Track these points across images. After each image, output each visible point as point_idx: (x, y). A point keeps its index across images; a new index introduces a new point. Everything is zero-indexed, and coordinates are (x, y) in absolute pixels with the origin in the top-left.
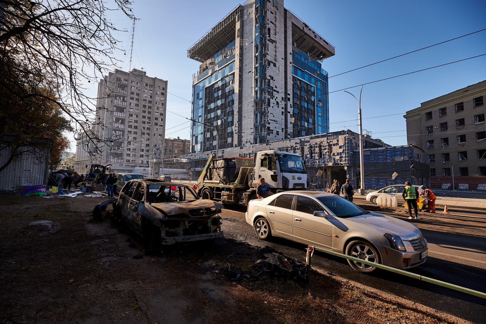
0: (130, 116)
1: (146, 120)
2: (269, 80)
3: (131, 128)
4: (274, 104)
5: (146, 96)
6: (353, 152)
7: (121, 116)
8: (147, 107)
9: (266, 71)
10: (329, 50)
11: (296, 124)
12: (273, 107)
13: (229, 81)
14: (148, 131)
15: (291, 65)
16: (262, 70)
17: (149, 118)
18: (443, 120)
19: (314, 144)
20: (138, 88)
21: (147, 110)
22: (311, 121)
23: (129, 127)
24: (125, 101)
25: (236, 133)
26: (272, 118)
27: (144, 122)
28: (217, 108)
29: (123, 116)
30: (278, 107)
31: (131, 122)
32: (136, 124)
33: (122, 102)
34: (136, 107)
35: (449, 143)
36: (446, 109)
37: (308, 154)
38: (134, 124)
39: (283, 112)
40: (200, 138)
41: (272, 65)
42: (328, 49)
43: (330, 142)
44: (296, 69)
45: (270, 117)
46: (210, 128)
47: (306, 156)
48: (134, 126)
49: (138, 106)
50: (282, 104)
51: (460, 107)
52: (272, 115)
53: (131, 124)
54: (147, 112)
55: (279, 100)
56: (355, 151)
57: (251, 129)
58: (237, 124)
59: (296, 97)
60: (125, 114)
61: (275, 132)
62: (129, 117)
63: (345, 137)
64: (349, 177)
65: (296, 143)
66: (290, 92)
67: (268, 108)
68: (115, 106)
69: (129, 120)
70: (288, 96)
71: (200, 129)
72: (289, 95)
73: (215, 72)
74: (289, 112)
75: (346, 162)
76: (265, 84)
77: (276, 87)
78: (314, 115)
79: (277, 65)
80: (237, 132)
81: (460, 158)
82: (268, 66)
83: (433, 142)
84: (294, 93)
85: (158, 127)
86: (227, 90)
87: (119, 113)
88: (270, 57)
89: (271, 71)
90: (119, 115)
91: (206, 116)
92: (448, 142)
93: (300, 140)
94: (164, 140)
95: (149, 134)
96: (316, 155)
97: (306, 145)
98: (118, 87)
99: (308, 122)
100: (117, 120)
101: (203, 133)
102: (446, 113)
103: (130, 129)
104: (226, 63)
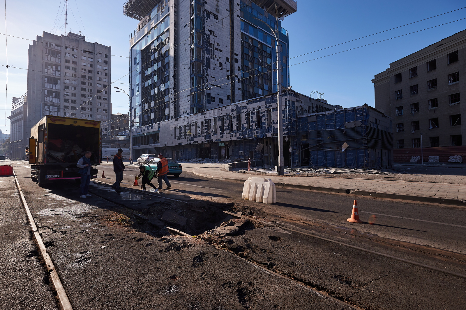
0: (65, 88)
1: (87, 93)
2: (209, 35)
3: (69, 102)
4: (216, 65)
5: (85, 64)
6: (297, 118)
7: (54, 88)
8: (87, 78)
9: (204, 24)
10: (290, 5)
11: (247, 91)
12: (214, 69)
13: (165, 40)
14: (89, 106)
15: (239, 19)
16: (200, 23)
17: (90, 90)
18: (413, 83)
19: (252, 110)
20: (74, 56)
21: (86, 81)
22: (266, 87)
23: (65, 101)
24: (59, 71)
25: (172, 102)
26: (213, 82)
27: (84, 96)
28: (154, 73)
29: (57, 88)
30: (222, 69)
31: (68, 95)
32: (74, 98)
33: (55, 71)
34: (73, 78)
35: (419, 110)
36: (417, 69)
37: (245, 123)
38: (71, 98)
39: (228, 76)
40: (139, 111)
41: (212, 17)
43: (269, 106)
44: (246, 25)
45: (211, 81)
46: (148, 98)
47: (243, 126)
48: (72, 100)
49: (76, 77)
50: (227, 66)
51: (432, 65)
52: (214, 79)
53: (67, 97)
54: (87, 84)
55: (223, 60)
56: (299, 117)
57: (188, 96)
58: (173, 91)
59: (247, 59)
60: (59, 86)
61: (217, 100)
62: (64, 90)
63: (286, 99)
64: (292, 150)
65: (232, 110)
66: (238, 49)
67: (207, 70)
68: (46, 77)
69: (65, 93)
70: (236, 57)
71: (138, 100)
72: (237, 55)
73: (151, 29)
74: (237, 76)
75: (287, 132)
76: (203, 40)
77: (218, 44)
78: (271, 81)
79: (220, 17)
80: (173, 100)
81: (431, 126)
82: (207, 18)
83: (402, 108)
84: (243, 54)
85: (102, 101)
86: (164, 50)
87: (51, 85)
88: (209, 7)
89: (210, 24)
90: (51, 87)
91: (143, 84)
92: (418, 108)
93: (237, 105)
94: (110, 116)
95: (91, 110)
96: (254, 124)
97: (243, 112)
98: (49, 53)
99: (263, 89)
100: (50, 93)
101: (141, 105)
102: (417, 74)
103: (66, 104)
104: (161, 17)
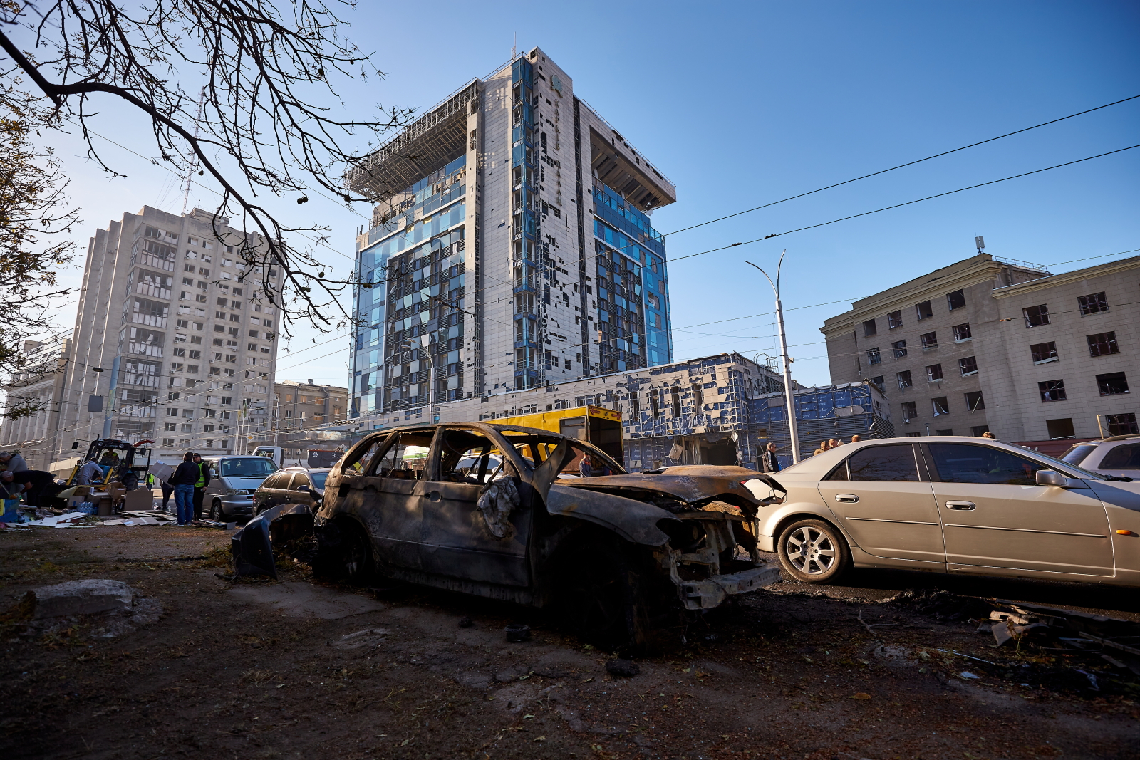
0: (179, 325)
1: (226, 337)
2: (547, 245)
3: (183, 355)
4: (558, 298)
5: (227, 276)
6: (748, 400)
7: (153, 324)
8: (229, 304)
9: (538, 224)
10: (665, 190)
11: (605, 345)
12: (556, 306)
13: (452, 245)
14: (229, 365)
15: (591, 216)
16: (530, 222)
17: (234, 331)
18: (897, 337)
19: (661, 385)
20: (206, 257)
21: (228, 311)
22: (635, 337)
23: (175, 354)
24: (169, 288)
25: (469, 365)
26: (555, 331)
27: (219, 342)
28: (421, 306)
29: (159, 324)
30: (567, 305)
31: (182, 340)
32: (195, 347)
33: (159, 288)
34: (199, 304)
35: (913, 383)
36: (900, 315)
37: (648, 409)
38: (188, 346)
39: (577, 318)
40: (376, 379)
41: (551, 212)
42: (662, 188)
43: (697, 379)
44: (601, 224)
45: (552, 327)
46: (403, 354)
47: (644, 414)
48: (191, 352)
49: (204, 302)
50: (575, 300)
51: (925, 310)
52: (556, 324)
53: (180, 345)
54: (228, 317)
55: (569, 290)
56: (750, 398)
57: (507, 354)
58: (473, 344)
59: (604, 286)
60: (165, 320)
61: (562, 362)
62: (176, 329)
63: (729, 368)
64: (743, 456)
65: (619, 385)
66: (591, 271)
67: (545, 306)
68: (137, 299)
69: (177, 336)
70: (588, 283)
71: (375, 357)
72: (589, 279)
73: (415, 222)
74: (591, 319)
75: (735, 424)
76: (537, 253)
77: (561, 261)
78: (642, 326)
79: (563, 214)
80: (472, 361)
81: (935, 411)
82: (543, 214)
83: (883, 380)
84: (599, 278)
85: (258, 354)
86: (446, 265)
87: (148, 317)
88: (547, 195)
89: (548, 226)
90: (147, 322)
91: (390, 325)
92: (911, 380)
93: (629, 377)
94: (273, 387)
95: (231, 372)
96: (667, 410)
97: (642, 389)
98: (150, 250)
99: (630, 341)
100: (142, 334)
101: (384, 367)
102: (901, 322)
103: (178, 360)
104: (444, 203)
